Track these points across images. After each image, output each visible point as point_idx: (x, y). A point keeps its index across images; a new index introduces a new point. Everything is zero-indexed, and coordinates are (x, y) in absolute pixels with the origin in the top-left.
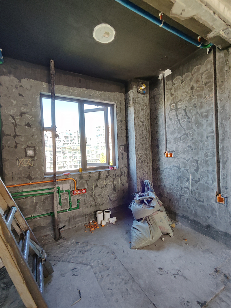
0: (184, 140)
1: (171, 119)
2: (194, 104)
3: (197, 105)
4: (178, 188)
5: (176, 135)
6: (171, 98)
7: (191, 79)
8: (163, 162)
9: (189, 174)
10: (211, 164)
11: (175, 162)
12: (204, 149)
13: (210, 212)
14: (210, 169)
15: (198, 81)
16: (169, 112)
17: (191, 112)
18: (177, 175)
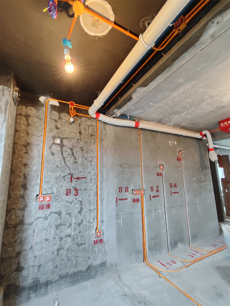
0: (68, 180)
1: (53, 154)
2: (81, 148)
3: (83, 149)
4: (56, 241)
5: (58, 174)
6: (56, 131)
7: (80, 125)
8: (32, 211)
9: (72, 218)
10: (93, 203)
11: (54, 207)
12: (88, 190)
13: (91, 251)
14: (92, 208)
15: (85, 130)
16: (51, 146)
17: (78, 154)
18: (56, 224)
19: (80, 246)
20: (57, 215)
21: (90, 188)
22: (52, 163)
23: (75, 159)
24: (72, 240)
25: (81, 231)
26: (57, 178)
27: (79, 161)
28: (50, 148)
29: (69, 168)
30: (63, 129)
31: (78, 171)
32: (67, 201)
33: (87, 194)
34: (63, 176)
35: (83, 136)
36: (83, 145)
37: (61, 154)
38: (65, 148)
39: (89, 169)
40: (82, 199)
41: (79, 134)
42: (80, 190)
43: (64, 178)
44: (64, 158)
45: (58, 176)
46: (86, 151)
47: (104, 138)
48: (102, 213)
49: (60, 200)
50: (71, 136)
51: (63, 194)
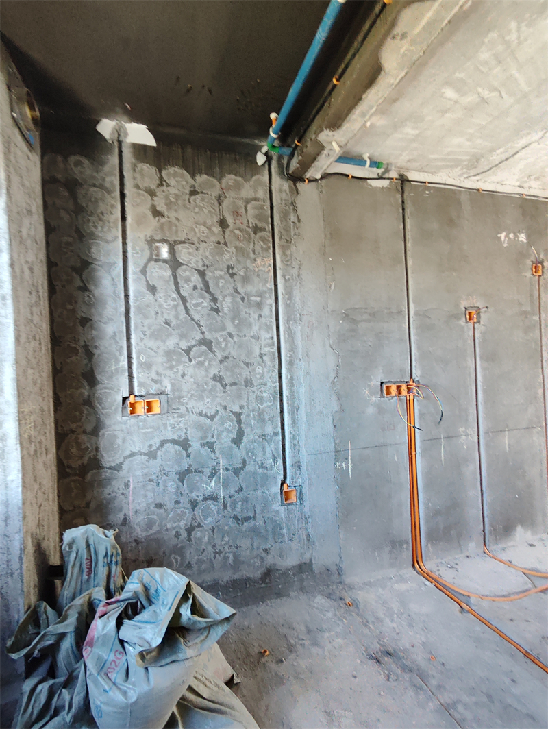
0: (200, 359)
1: (152, 289)
2: (229, 267)
3: (235, 270)
4: (182, 510)
5: (171, 343)
6: (154, 222)
7: (220, 200)
8: (115, 437)
9: (217, 454)
10: (269, 420)
11: (169, 428)
12: (255, 384)
13: (270, 536)
14: (269, 430)
15: (236, 214)
16: (146, 266)
17: (221, 285)
18: (177, 468)
19: (243, 524)
20: (178, 448)
21: (260, 378)
22: (153, 313)
23: (215, 300)
24: (222, 507)
25: (244, 487)
26: (169, 354)
27: (225, 305)
28: (144, 272)
29: (199, 326)
30: (172, 215)
31: (223, 333)
32: (200, 414)
33: (252, 396)
34: (184, 348)
35: (232, 231)
36: (234, 260)
37: (174, 288)
38: (184, 271)
39: (255, 328)
40: (241, 407)
41: (220, 229)
42: (234, 384)
43: (188, 354)
44: (184, 300)
45: (172, 347)
46: (243, 277)
47: (292, 234)
48: (295, 445)
49: (183, 409)
50: (198, 235)
51: (189, 396)
